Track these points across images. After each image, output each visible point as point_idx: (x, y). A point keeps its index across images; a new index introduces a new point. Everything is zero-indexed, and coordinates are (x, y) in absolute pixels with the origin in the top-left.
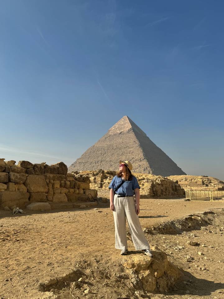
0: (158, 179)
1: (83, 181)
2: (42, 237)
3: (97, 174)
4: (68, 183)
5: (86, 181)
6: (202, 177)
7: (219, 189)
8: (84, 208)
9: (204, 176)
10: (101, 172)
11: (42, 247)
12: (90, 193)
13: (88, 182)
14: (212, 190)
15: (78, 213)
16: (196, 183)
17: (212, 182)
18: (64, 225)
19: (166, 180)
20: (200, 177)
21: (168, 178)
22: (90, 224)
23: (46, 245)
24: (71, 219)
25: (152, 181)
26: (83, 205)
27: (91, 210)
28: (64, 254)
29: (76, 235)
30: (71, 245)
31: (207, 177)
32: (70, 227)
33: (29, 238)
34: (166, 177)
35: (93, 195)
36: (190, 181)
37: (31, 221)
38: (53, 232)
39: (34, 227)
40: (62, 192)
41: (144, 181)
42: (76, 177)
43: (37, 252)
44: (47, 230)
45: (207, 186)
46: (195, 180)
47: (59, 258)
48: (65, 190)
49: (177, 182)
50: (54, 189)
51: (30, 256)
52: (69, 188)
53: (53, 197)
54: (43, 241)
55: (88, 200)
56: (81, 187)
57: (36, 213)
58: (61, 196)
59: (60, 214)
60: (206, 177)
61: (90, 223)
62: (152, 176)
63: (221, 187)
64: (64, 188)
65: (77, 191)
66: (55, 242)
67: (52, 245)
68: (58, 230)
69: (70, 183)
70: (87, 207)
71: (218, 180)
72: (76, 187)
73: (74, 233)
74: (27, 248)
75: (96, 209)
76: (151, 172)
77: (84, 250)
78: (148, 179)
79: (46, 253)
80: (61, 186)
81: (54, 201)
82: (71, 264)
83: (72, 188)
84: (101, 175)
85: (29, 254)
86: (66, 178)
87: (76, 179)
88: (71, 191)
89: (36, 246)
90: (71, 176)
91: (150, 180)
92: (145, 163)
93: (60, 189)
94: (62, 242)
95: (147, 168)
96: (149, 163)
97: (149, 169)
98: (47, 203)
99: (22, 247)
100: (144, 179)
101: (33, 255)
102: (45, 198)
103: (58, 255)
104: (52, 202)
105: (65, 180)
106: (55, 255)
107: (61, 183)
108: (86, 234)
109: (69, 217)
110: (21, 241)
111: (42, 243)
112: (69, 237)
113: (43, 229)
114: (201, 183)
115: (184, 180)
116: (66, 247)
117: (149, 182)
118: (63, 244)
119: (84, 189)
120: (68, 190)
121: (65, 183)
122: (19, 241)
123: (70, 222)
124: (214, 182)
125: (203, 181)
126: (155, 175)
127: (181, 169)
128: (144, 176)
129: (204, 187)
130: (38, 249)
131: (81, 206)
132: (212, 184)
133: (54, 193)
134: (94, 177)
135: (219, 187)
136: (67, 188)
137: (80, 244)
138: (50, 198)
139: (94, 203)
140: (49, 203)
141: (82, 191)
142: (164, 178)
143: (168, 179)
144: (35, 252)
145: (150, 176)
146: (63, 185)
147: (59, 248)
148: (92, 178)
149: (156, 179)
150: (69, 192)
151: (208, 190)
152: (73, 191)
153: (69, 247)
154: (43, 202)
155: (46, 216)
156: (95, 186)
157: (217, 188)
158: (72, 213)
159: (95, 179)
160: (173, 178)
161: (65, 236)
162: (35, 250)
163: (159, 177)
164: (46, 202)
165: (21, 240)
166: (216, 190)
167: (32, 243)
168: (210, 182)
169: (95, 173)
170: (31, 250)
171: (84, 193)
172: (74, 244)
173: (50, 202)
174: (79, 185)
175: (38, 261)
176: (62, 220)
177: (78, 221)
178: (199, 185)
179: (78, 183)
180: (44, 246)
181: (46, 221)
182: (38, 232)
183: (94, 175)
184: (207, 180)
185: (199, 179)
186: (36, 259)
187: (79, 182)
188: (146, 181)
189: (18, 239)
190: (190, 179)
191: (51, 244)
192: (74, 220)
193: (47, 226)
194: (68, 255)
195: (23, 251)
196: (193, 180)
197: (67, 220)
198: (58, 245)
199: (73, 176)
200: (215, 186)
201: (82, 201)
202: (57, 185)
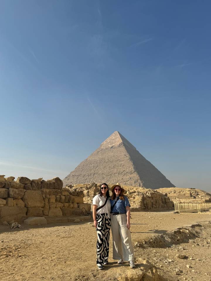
0: (148, 192)
1: (77, 195)
2: (42, 252)
3: (90, 188)
4: (63, 197)
5: (80, 195)
6: (189, 189)
7: (207, 201)
8: (78, 222)
9: (192, 189)
10: (94, 185)
11: (43, 262)
12: (83, 207)
13: (82, 196)
14: (200, 202)
15: (72, 227)
16: (185, 195)
17: (199, 194)
18: (61, 240)
19: (156, 193)
20: (188, 189)
21: (158, 190)
22: (85, 239)
23: (47, 260)
24: (67, 233)
25: (142, 194)
26: (77, 219)
27: (85, 225)
28: (64, 269)
29: (73, 250)
30: (69, 260)
31: (195, 189)
32: (67, 242)
33: (30, 254)
34: (155, 190)
35: (87, 209)
36: (179, 194)
37: (29, 236)
38: (52, 247)
39: (33, 242)
40: (57, 206)
41: (135, 194)
42: (70, 192)
43: (39, 268)
44: (46, 245)
45: (195, 198)
46: (183, 192)
47: (60, 273)
48: (60, 205)
49: (166, 195)
50: (50, 204)
51: (34, 271)
52: (64, 202)
53: (48, 212)
54: (43, 256)
55: (82, 214)
56: (75, 201)
57: (34, 228)
58: (56, 210)
59: (56, 228)
60: (193, 189)
61: (85, 237)
62: (143, 189)
63: (208, 199)
64: (59, 202)
65: (72, 206)
66: (54, 258)
67: (52, 260)
68: (56, 245)
69: (65, 198)
70: (81, 221)
71: (205, 192)
72: (71, 202)
73: (71, 248)
74: (29, 264)
75: (89, 223)
76: (141, 184)
77: (82, 265)
78: (139, 192)
79: (47, 268)
80: (56, 200)
81: (50, 215)
82: (71, 279)
83: (67, 202)
84: (94, 188)
85: (32, 269)
86: (61, 193)
87: (71, 193)
88: (65, 205)
89: (38, 262)
90: (66, 191)
91: (140, 193)
92: (136, 176)
93: (56, 203)
94: (61, 257)
95: (137, 180)
96: (140, 176)
97: (139, 181)
98: (43, 218)
99: (25, 263)
100: (135, 192)
101: (35, 271)
102: (41, 212)
103: (58, 270)
104: (48, 217)
105: (60, 194)
106: (56, 270)
107: (56, 198)
108: (82, 249)
109: (65, 232)
110: (24, 257)
111: (43, 258)
112: (66, 252)
113: (42, 245)
114: (189, 195)
115: (173, 192)
116: (65, 263)
117: (140, 195)
118: (62, 259)
119: (78, 203)
120: (63, 205)
121: (60, 198)
122: (22, 257)
123: (66, 237)
124: (201, 194)
125: (190, 193)
126: (145, 188)
127: (170, 181)
128: (135, 189)
129: (192, 199)
130: (39, 264)
131: (75, 221)
132: (200, 196)
133: (50, 208)
134: (87, 190)
135: (206, 199)
136: (62, 203)
137: (78, 259)
138: (46, 212)
139: (87, 217)
140: (45, 218)
141: (76, 205)
142: (154, 191)
143: (158, 192)
144: (37, 268)
145: (141, 189)
146: (58, 199)
147: (59, 263)
148: (85, 192)
149: (147, 192)
150: (64, 206)
151: (196, 202)
152: (68, 206)
153: (68, 263)
154: (39, 216)
155: (43, 231)
156: (89, 199)
157: (204, 200)
158: (67, 228)
159: (88, 192)
160: (162, 191)
161: (62, 251)
162: (37, 265)
163: (149, 190)
164: (42, 216)
165: (23, 255)
166: (204, 202)
167: (33, 258)
168: (198, 194)
169: (88, 187)
170: (34, 265)
171: (78, 207)
172: (72, 259)
173: (46, 216)
174: (74, 199)
175: (41, 276)
176: (58, 234)
177: (74, 236)
178: (187, 197)
179: (72, 197)
180: (45, 261)
181: (43, 235)
182: (37, 247)
183: (87, 189)
184: (194, 192)
185: (187, 192)
186: (39, 274)
187: (74, 197)
188: (136, 194)
189: (20, 255)
190: (179, 191)
191: (50, 259)
192: (69, 235)
193: (45, 241)
194: (68, 270)
195: (26, 267)
196: (181, 193)
197: (63, 235)
198: (58, 261)
199: (68, 191)
200: (203, 198)
201: (76, 215)
202: (53, 200)
